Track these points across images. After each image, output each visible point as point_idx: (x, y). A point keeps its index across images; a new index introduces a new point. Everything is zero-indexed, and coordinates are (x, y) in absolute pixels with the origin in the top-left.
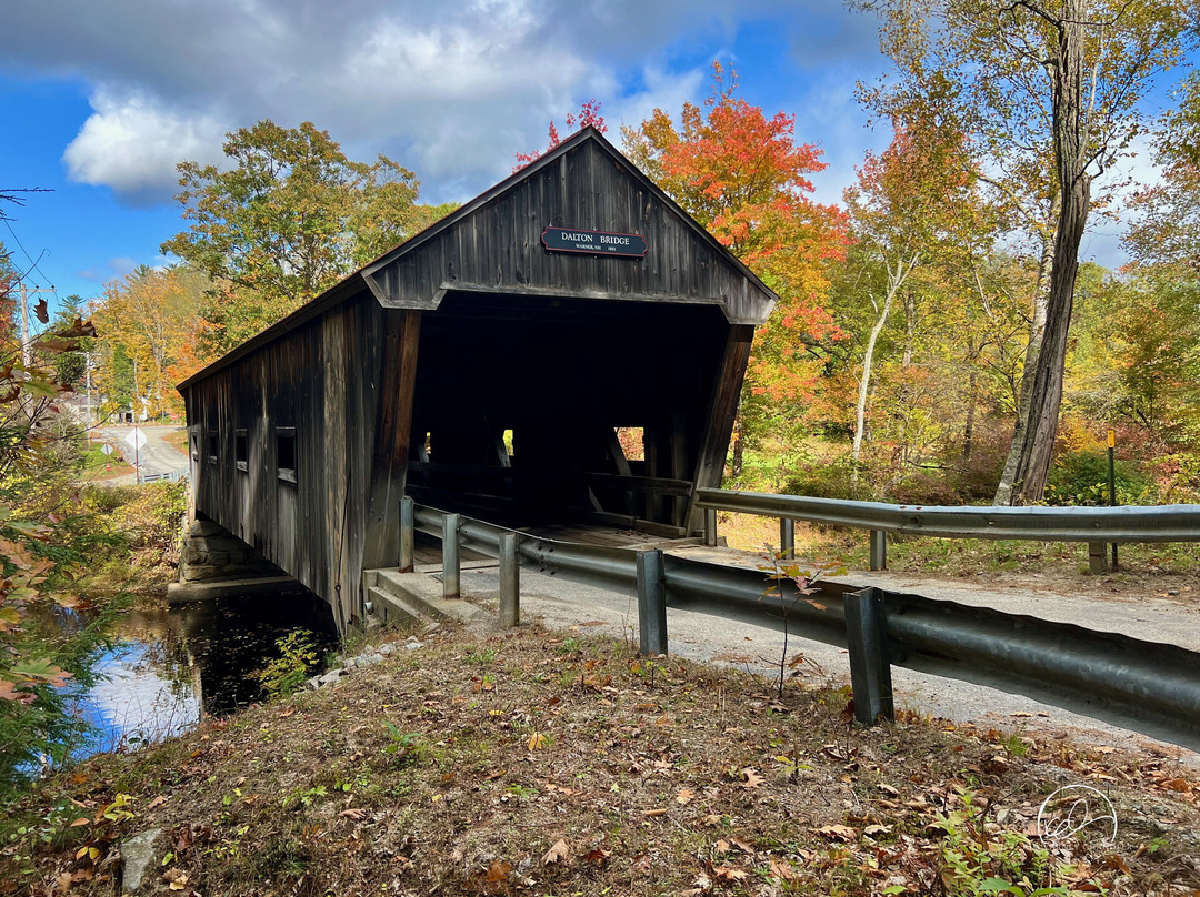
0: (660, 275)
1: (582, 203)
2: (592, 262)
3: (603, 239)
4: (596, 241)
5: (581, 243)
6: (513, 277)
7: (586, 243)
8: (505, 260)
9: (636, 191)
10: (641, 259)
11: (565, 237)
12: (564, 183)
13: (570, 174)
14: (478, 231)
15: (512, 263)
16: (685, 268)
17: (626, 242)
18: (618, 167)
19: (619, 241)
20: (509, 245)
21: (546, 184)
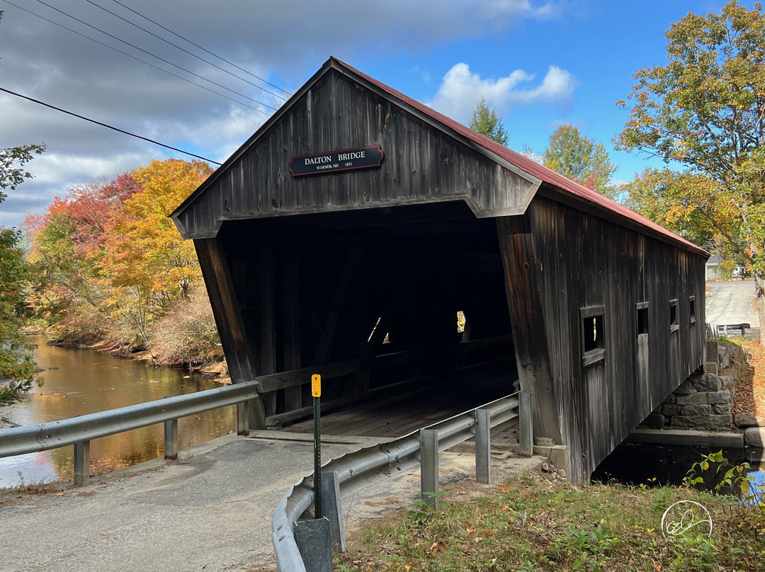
0: (399, 180)
1: (325, 129)
2: (334, 179)
3: (341, 157)
4: (335, 160)
5: (322, 164)
6: (270, 203)
7: (326, 164)
8: (264, 190)
9: (375, 104)
10: (379, 168)
11: (308, 162)
12: (310, 116)
13: (315, 106)
14: (244, 171)
15: (269, 193)
16: (426, 168)
17: (362, 155)
18: (357, 87)
19: (356, 155)
20: (267, 179)
21: (295, 121)
